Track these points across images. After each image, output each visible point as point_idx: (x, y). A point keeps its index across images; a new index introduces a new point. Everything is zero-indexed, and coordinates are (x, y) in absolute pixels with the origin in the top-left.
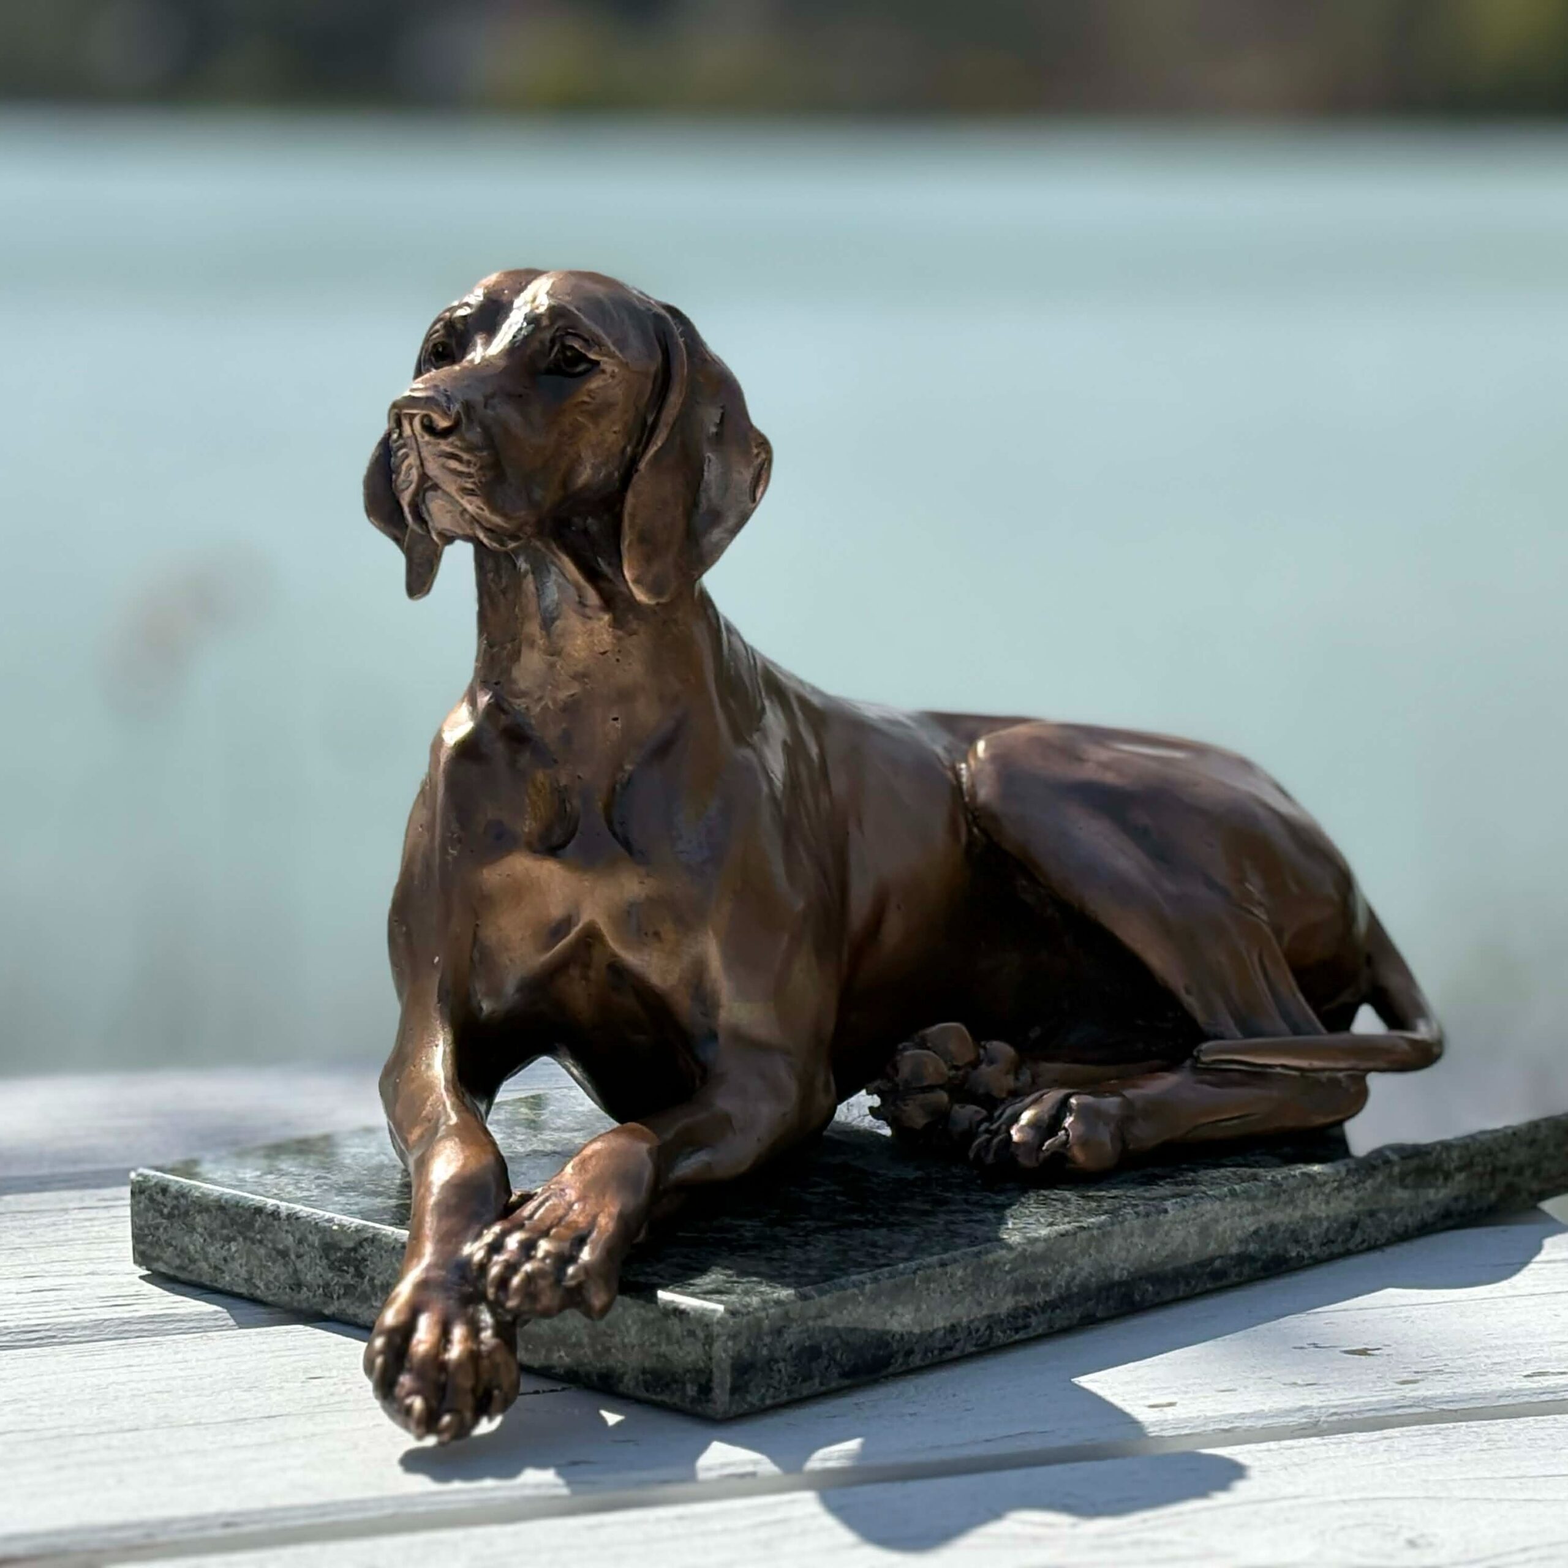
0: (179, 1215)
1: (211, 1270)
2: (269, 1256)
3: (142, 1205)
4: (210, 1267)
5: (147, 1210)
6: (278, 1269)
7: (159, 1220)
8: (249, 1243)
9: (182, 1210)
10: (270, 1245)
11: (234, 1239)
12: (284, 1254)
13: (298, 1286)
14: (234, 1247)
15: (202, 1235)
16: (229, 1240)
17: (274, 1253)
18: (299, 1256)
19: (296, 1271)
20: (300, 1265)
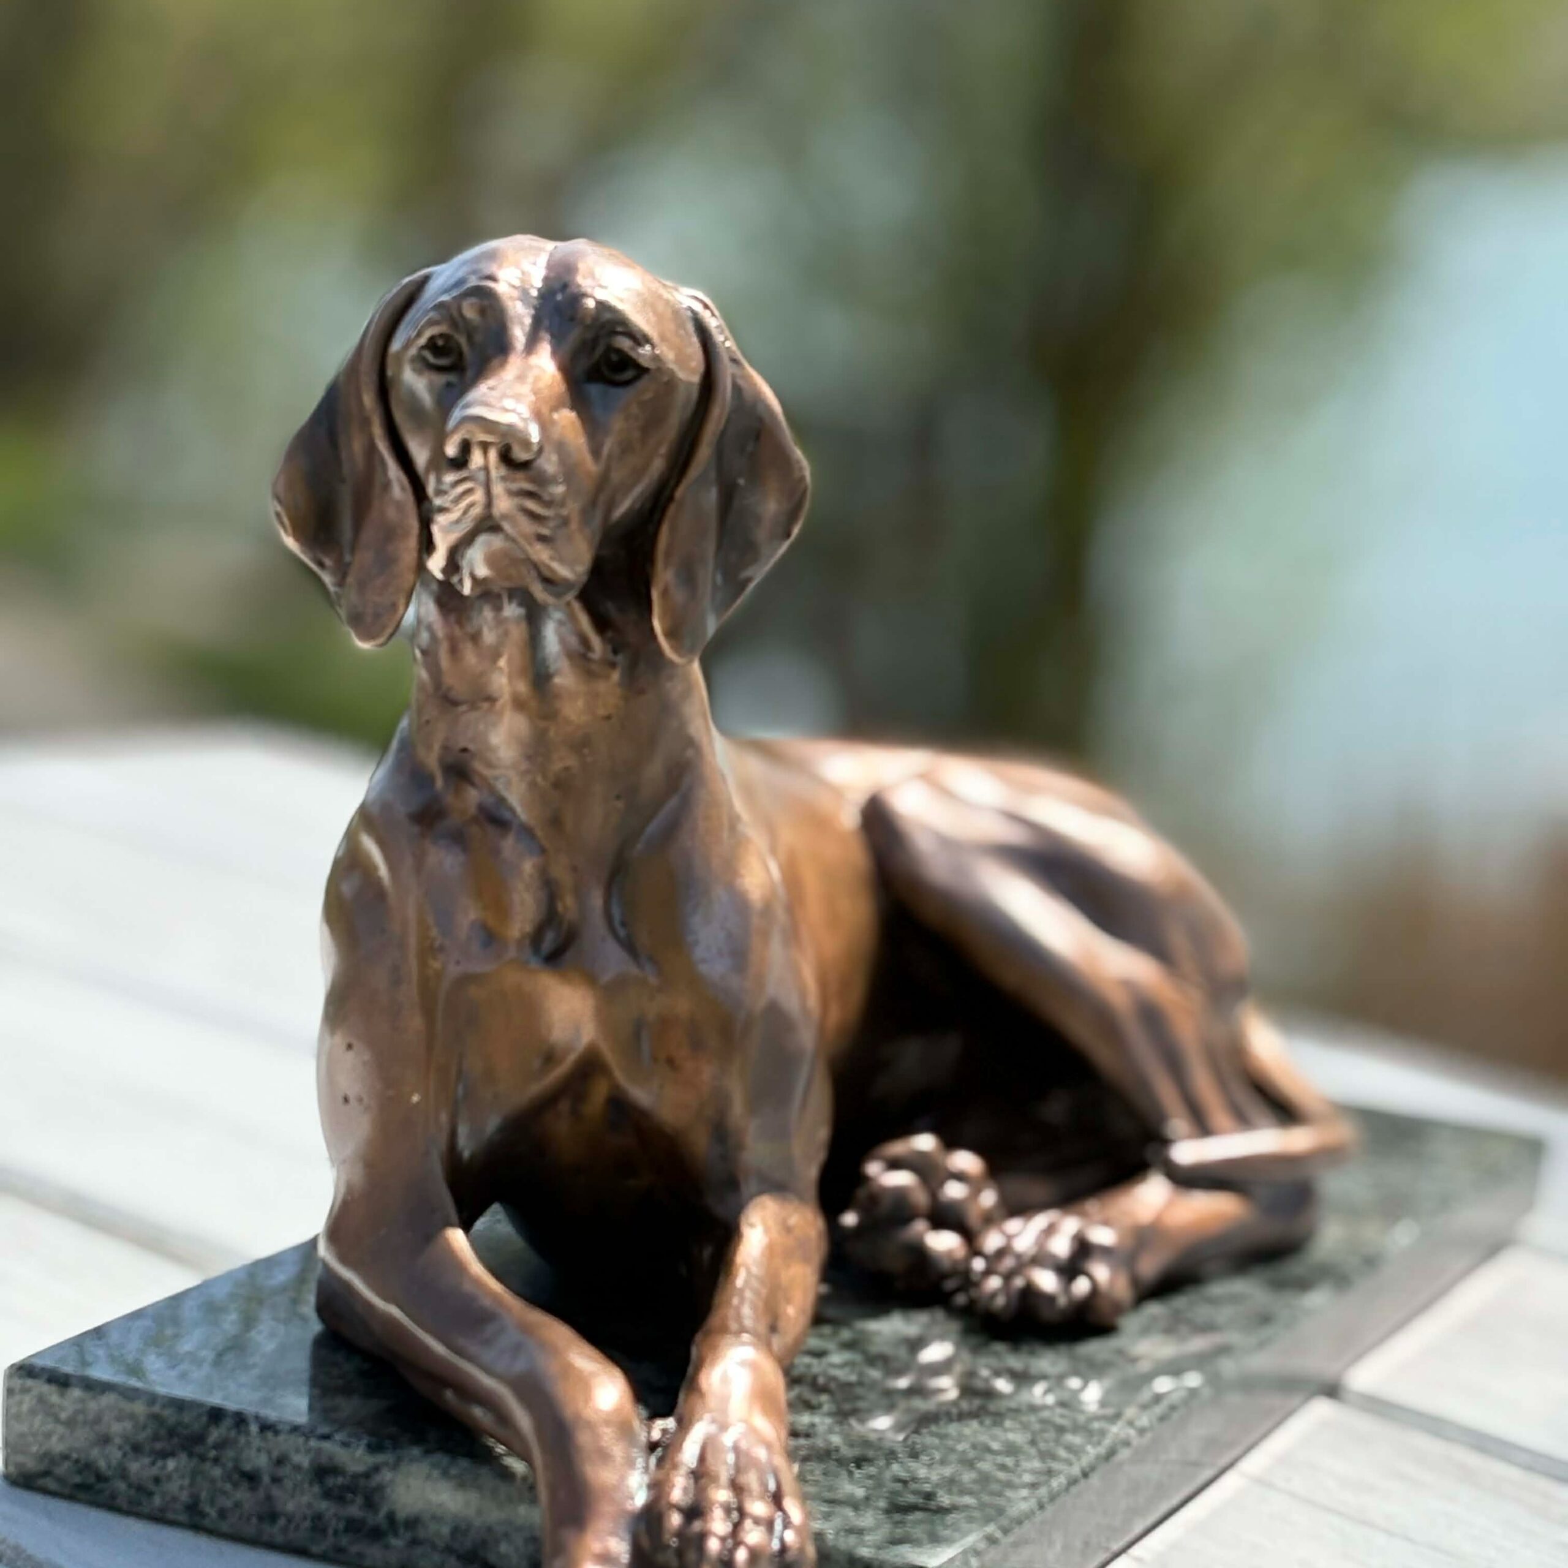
0: (85, 1423)
1: (132, 1492)
2: (227, 1477)
3: (25, 1407)
4: (130, 1486)
5: (32, 1412)
6: (242, 1494)
7: (50, 1426)
8: (195, 1461)
9: (91, 1417)
10: (230, 1465)
11: (172, 1454)
12: (251, 1478)
13: (272, 1516)
14: (171, 1464)
15: (120, 1448)
16: (165, 1455)
17: (236, 1477)
18: (276, 1480)
19: (269, 1498)
20: (276, 1492)
